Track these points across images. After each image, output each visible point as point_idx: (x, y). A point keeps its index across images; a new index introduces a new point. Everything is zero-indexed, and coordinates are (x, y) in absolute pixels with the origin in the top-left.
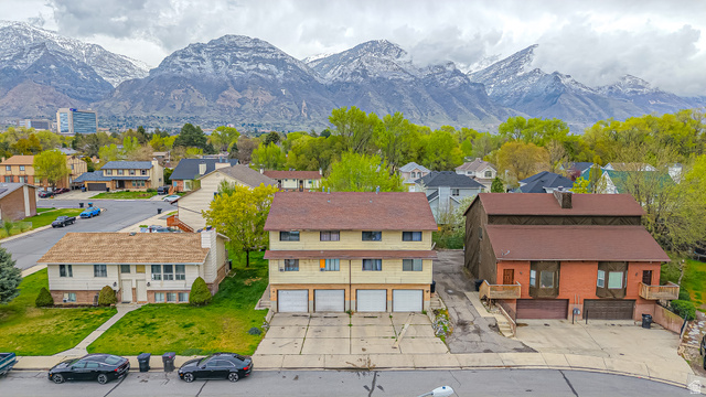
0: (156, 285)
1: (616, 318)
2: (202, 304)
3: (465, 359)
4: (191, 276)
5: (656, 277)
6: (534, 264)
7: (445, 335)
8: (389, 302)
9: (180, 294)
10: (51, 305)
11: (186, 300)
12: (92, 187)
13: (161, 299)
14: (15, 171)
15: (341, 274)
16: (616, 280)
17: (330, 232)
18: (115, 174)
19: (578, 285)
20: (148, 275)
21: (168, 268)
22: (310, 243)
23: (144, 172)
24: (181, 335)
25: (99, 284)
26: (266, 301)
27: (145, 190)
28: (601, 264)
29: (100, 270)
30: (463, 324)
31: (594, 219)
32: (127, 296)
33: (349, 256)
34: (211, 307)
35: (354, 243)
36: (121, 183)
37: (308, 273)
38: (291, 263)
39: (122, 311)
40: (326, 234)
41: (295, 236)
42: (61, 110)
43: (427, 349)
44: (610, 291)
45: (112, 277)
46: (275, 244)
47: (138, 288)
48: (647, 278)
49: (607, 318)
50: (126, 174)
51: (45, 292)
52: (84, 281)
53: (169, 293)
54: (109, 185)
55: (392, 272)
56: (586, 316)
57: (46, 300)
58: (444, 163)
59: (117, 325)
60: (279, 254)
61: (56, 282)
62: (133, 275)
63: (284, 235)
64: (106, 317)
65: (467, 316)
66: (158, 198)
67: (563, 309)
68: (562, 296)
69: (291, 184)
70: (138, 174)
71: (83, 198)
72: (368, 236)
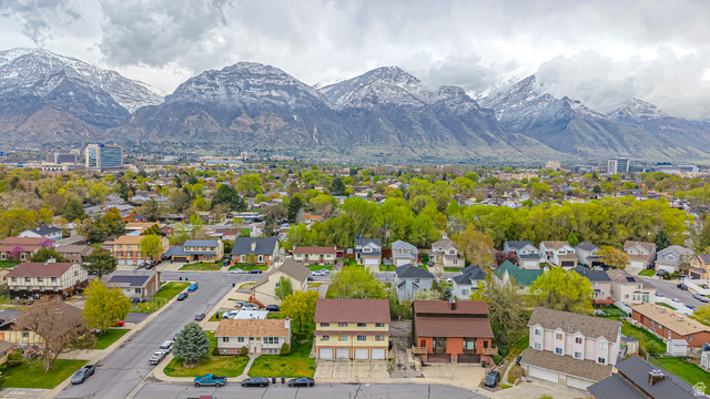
0: (265, 346)
1: (473, 363)
2: (286, 355)
3: (395, 380)
4: (281, 342)
5: (490, 344)
6: (434, 338)
7: (390, 370)
8: (370, 354)
9: (276, 350)
10: (219, 354)
11: (278, 353)
12: (177, 260)
13: (267, 352)
14: (125, 249)
15: (348, 342)
16: (470, 346)
17: (343, 323)
18: (192, 250)
19: (454, 348)
20: (262, 341)
21: (271, 339)
22: (334, 327)
23: (212, 249)
24: (282, 369)
25: (241, 345)
26: (313, 354)
27: (213, 261)
28: (465, 339)
29: (241, 339)
30: (399, 365)
31: (466, 316)
32: (252, 351)
33: (352, 333)
34: (290, 356)
35: (353, 328)
36: (196, 257)
37: (333, 341)
38: (326, 336)
39: (253, 358)
40: (341, 324)
41: (327, 324)
43: (382, 376)
44: (469, 350)
45: (246, 343)
46: (318, 328)
47: (257, 347)
48: (486, 345)
49: (469, 362)
50: (200, 250)
51: (216, 349)
52: (234, 344)
53: (271, 350)
54: (188, 258)
55: (371, 341)
56: (459, 361)
57: (217, 353)
58: (424, 239)
59: (254, 364)
60: (320, 332)
61: (221, 344)
62: (255, 341)
63: (322, 324)
64: (248, 361)
65: (402, 362)
66: (225, 269)
67: (448, 358)
68: (448, 352)
69: (314, 257)
70: (208, 250)
71: (176, 270)
72: (360, 325)
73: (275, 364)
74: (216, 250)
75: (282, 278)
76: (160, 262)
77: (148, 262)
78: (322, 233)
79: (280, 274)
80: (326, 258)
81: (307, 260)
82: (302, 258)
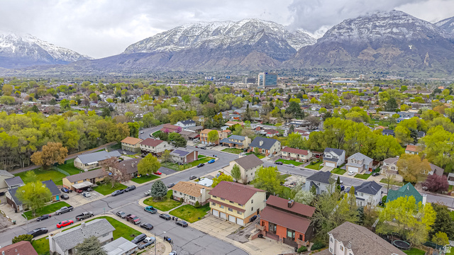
0: (190, 200)
2: (197, 208)
4: (196, 200)
5: (303, 238)
6: (269, 222)
7: (233, 233)
8: (236, 221)
9: (194, 204)
10: (173, 199)
12: (224, 145)
14: (204, 135)
17: (223, 198)
18: (232, 141)
19: (281, 232)
20: (189, 197)
21: (192, 197)
22: (218, 199)
23: (242, 141)
24: (186, 214)
25: (181, 196)
26: (210, 212)
27: (241, 149)
28: (286, 229)
29: (181, 194)
30: (241, 232)
31: (297, 214)
32: (185, 200)
33: (226, 205)
35: (227, 202)
36: (235, 145)
37: (218, 207)
38: (214, 203)
39: (184, 204)
41: (216, 197)
43: (224, 234)
44: (289, 237)
46: (212, 198)
47: (188, 200)
48: (301, 239)
49: (290, 245)
50: (236, 141)
51: (172, 196)
52: (178, 195)
53: (192, 203)
54: (230, 145)
55: (235, 213)
56: (284, 243)
57: (172, 197)
59: (178, 208)
60: (212, 201)
61: (174, 194)
62: (187, 196)
63: (214, 196)
64: (179, 205)
65: (246, 231)
67: (278, 238)
68: (277, 234)
69: (293, 156)
70: (240, 142)
71: (219, 150)
72: (231, 202)
73: (186, 211)
74: (244, 142)
75: (235, 165)
76: (217, 145)
80: (300, 157)
81: (289, 157)
82: (286, 155)
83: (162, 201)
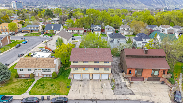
0: (44, 73)
1: (156, 81)
2: (55, 78)
4: (52, 71)
5: (166, 72)
6: (136, 69)
7: (113, 88)
8: (100, 77)
9: (50, 75)
10: (19, 77)
11: (51, 76)
12: (24, 32)
13: (45, 76)
14: (4, 28)
15: (89, 71)
16: (156, 73)
17: (86, 62)
18: (30, 28)
19: (147, 74)
20: (42, 71)
21: (47, 69)
22: (81, 64)
23: (37, 28)
25: (30, 73)
26: (71, 77)
27: (38, 33)
28: (153, 69)
29: (30, 70)
30: (118, 85)
31: (153, 57)
32: (37, 75)
33: (91, 67)
34: (57, 78)
35: (92, 64)
36: (32, 31)
37: (81, 71)
38: (77, 68)
39: (36, 80)
41: (77, 62)
42: (13, 2)
43: (109, 94)
44: (155, 75)
45: (33, 72)
46: (72, 64)
47: (39, 74)
48: (164, 73)
49: (153, 81)
50: (33, 28)
51: (17, 75)
52: (26, 72)
53: (47, 75)
54: (28, 31)
55: (101, 71)
56: (148, 80)
60: (74, 66)
62: (38, 71)
63: (74, 62)
64: (32, 82)
65: (119, 82)
66: (41, 35)
67: (143, 79)
68: (143, 76)
69: (76, 32)
70: (36, 28)
71: (23, 36)
72: (95, 62)
73: (48, 85)
74: (39, 28)
75: (59, 38)
76: (17, 33)
77: (13, 33)
78: (79, 23)
79: (58, 36)
80: (80, 32)
81: (73, 32)
82: (71, 32)
83: (8, 84)
